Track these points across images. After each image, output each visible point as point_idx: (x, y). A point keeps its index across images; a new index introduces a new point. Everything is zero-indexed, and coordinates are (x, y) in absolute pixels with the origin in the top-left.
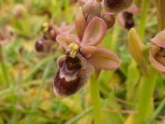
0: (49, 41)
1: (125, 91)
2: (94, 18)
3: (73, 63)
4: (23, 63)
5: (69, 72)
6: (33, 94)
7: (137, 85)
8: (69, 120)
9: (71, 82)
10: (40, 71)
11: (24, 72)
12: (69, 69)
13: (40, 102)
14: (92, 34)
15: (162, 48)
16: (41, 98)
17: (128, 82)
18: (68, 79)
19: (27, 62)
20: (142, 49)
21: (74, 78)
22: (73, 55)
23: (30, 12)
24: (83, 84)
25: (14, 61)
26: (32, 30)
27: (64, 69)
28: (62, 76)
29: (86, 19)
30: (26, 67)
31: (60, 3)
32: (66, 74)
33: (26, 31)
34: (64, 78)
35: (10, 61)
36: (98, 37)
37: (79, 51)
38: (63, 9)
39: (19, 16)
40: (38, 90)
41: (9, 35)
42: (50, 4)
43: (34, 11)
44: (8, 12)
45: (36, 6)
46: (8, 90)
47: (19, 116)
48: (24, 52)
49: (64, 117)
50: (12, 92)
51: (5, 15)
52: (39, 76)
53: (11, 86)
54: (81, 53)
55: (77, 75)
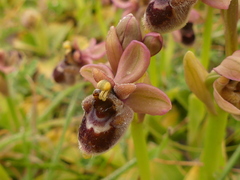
0: (72, 68)
1: (186, 132)
2: (132, 43)
3: (104, 108)
4: (39, 93)
5: (99, 119)
6: (54, 139)
7: (202, 123)
8: (106, 176)
9: (102, 133)
10: (63, 105)
11: (41, 107)
12: (99, 115)
13: (64, 150)
14: (130, 64)
15: (231, 81)
16: (65, 144)
17: (189, 118)
18: (98, 130)
19: (44, 93)
20: (204, 80)
21: (106, 128)
22: (103, 96)
23: (47, 19)
24: (119, 136)
25: (25, 91)
26: (50, 44)
27: (92, 116)
28: (89, 126)
29: (121, 43)
30: (43, 99)
31: (90, 5)
32: (96, 123)
33: (42, 47)
34: (92, 129)
35: (19, 92)
36: (139, 68)
37: (112, 91)
38: (94, 12)
39: (31, 25)
40: (60, 133)
41: (16, 59)
42: (74, 7)
43: (52, 17)
44: (15, 20)
45: (55, 10)
46: (18, 136)
47: (35, 171)
48: (39, 77)
49: (99, 172)
50: (24, 138)
51: (10, 24)
52: (62, 112)
53: (22, 130)
54: (115, 93)
55: (111, 125)
